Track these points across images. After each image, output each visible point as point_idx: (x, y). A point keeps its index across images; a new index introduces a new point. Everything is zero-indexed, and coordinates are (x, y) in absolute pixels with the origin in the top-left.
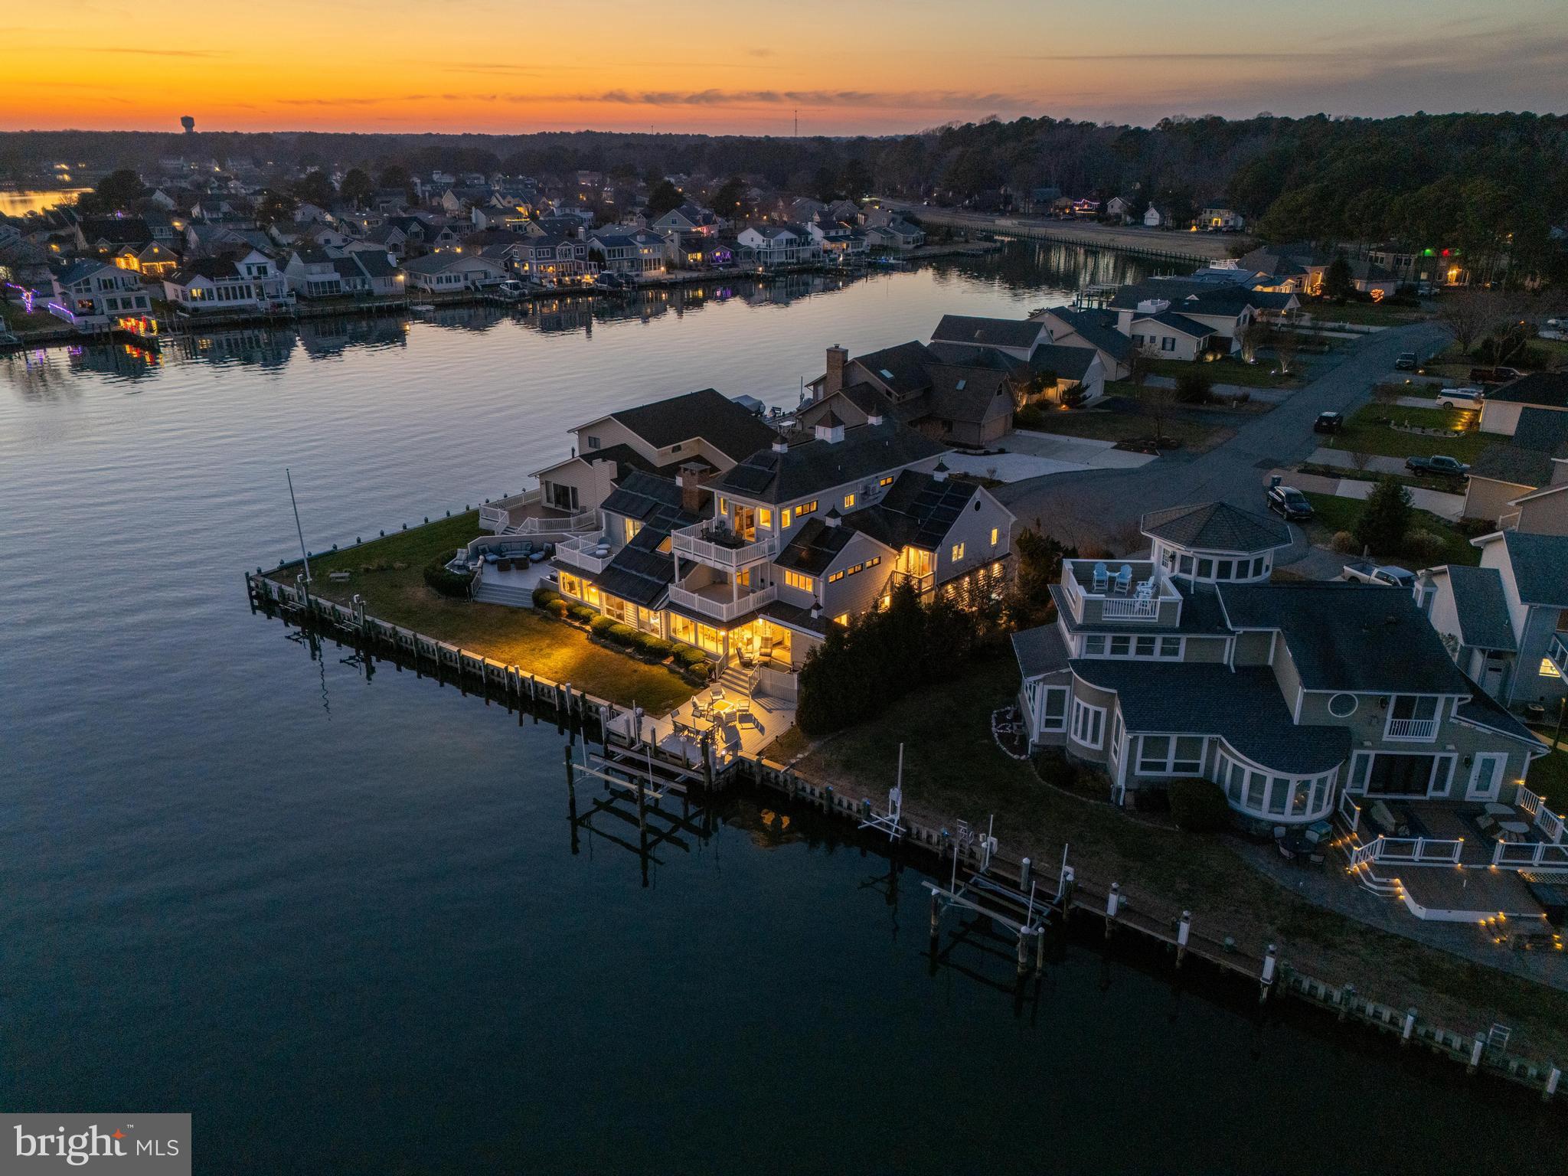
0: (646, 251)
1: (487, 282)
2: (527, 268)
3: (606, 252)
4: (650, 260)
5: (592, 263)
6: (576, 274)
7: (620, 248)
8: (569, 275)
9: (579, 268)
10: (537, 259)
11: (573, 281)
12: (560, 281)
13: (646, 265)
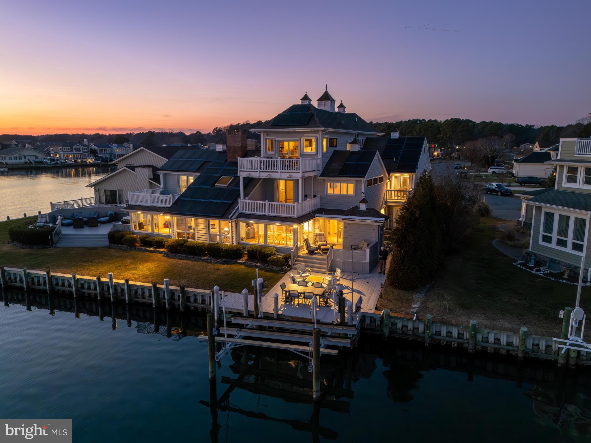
0: (118, 150)
1: (37, 160)
2: (58, 156)
3: (98, 150)
4: (120, 154)
5: (92, 154)
6: (84, 159)
7: (105, 148)
8: (80, 159)
9: (85, 155)
10: (63, 152)
11: (82, 161)
12: (75, 161)
13: (118, 156)
